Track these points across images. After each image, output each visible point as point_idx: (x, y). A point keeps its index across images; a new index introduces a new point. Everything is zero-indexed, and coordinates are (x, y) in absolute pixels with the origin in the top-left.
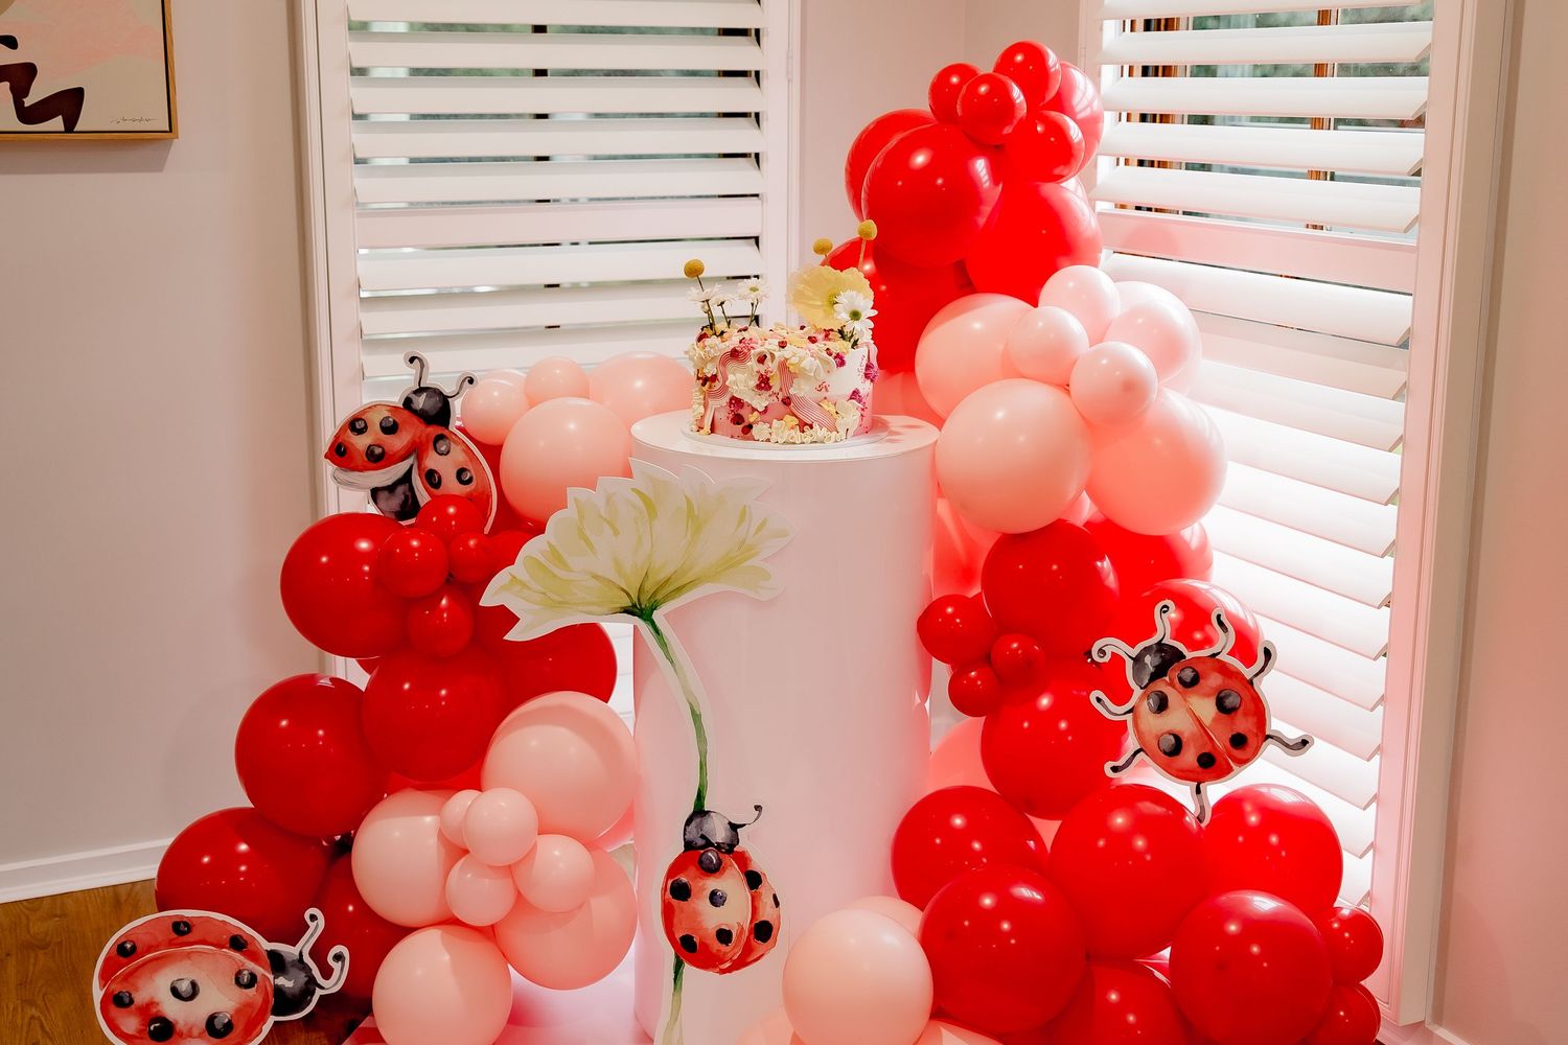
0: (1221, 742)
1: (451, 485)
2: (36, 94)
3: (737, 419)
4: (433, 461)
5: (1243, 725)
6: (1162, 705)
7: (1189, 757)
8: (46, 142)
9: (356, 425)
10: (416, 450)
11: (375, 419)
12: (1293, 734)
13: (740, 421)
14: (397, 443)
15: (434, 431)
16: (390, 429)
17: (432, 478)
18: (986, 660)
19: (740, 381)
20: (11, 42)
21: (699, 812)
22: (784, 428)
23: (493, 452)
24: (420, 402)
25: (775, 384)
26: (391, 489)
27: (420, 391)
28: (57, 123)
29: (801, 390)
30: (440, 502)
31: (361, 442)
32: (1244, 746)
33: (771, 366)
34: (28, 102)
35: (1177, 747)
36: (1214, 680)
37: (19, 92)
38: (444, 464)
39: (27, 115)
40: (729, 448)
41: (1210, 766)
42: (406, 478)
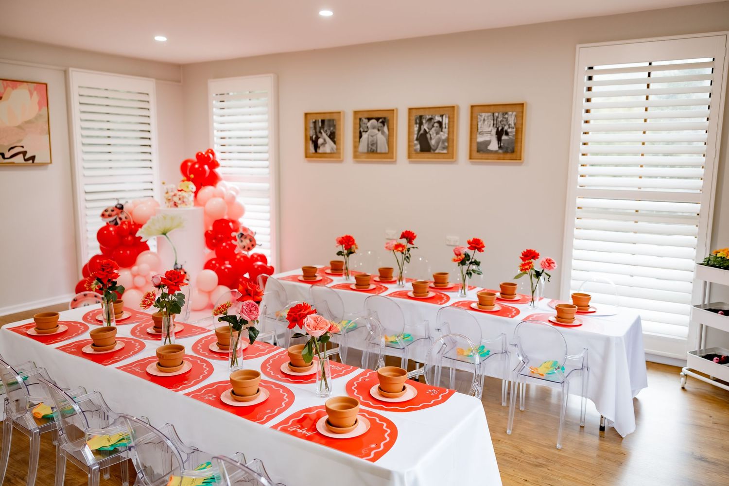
0: (250, 246)
1: (124, 219)
2: (27, 156)
3: (175, 205)
4: (121, 216)
5: (253, 243)
6: (242, 241)
7: (246, 248)
8: (29, 165)
9: (106, 211)
10: (117, 214)
11: (110, 210)
12: (260, 244)
13: (176, 205)
14: (113, 213)
15: (120, 211)
16: (113, 211)
17: (120, 219)
18: (215, 239)
19: (176, 199)
20: (23, 147)
21: (176, 264)
22: (183, 205)
23: (131, 213)
24: (118, 206)
25: (182, 199)
26: (113, 221)
27: (118, 204)
28: (31, 161)
29: (185, 200)
30: (123, 223)
31: (107, 213)
32: (253, 246)
33: (181, 197)
34: (26, 157)
35: (244, 247)
36: (249, 237)
37: (24, 156)
38: (123, 216)
39: (26, 160)
40: (175, 209)
41: (249, 249)
42: (116, 219)
